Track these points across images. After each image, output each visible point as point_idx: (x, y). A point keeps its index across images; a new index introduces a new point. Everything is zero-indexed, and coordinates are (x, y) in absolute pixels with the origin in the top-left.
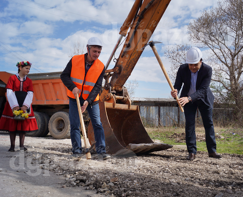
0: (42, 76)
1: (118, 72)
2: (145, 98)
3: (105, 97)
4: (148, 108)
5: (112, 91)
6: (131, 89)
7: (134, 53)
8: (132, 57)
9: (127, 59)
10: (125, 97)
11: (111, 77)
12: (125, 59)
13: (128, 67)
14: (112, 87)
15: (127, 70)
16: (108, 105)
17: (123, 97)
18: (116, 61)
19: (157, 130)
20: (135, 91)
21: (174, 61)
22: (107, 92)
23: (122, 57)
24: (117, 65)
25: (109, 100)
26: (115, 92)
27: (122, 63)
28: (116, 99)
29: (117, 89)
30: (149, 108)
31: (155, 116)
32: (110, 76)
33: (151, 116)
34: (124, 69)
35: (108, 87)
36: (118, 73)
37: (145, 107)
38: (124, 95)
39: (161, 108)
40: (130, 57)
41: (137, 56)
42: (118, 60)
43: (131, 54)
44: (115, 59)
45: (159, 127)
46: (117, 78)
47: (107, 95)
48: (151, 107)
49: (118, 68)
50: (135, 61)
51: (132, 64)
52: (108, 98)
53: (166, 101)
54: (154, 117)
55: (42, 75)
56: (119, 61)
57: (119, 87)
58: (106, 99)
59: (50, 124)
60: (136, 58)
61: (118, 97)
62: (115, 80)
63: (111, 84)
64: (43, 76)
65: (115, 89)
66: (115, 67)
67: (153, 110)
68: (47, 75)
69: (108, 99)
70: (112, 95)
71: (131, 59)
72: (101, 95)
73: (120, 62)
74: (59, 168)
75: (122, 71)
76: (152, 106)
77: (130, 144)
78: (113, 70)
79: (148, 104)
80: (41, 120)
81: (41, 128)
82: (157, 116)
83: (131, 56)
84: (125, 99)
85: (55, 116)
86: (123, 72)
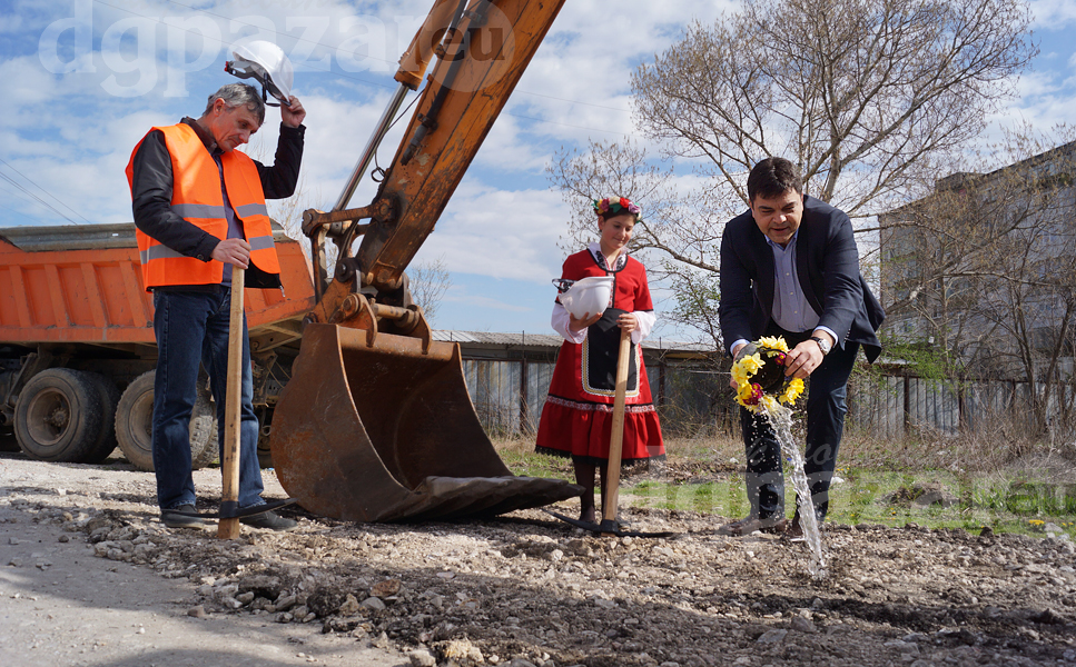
0: (93, 236)
1: (386, 218)
2: (472, 333)
3: (339, 307)
4: (482, 366)
5: (364, 285)
6: (422, 298)
7: (447, 148)
8: (441, 165)
9: (421, 171)
10: (411, 312)
11: (360, 239)
12: (415, 172)
13: (426, 199)
14: (365, 272)
15: (421, 211)
16: (348, 336)
17: (405, 310)
18: (380, 177)
19: (515, 448)
20: (435, 303)
21: (580, 198)
22: (343, 289)
23: (405, 162)
24: (386, 191)
25: (353, 318)
26: (375, 292)
27: (405, 185)
28: (380, 318)
29: (381, 281)
30: (488, 367)
31: (508, 398)
32: (358, 233)
33: (494, 396)
34: (410, 207)
35: (351, 272)
36: (386, 221)
37: (473, 365)
38: (405, 304)
39: (533, 367)
40: (435, 164)
41: (459, 159)
42: (387, 174)
43: (436, 152)
44: (379, 169)
45: (522, 436)
46: (383, 239)
47: (347, 302)
48: (496, 364)
49: (387, 202)
50: (453, 178)
51: (439, 189)
52: (349, 310)
53: (548, 344)
54: (505, 402)
55: (95, 232)
56: (393, 176)
57: (389, 273)
58: (341, 314)
59: (120, 416)
60: (455, 170)
61: (384, 309)
62: (378, 247)
63: (359, 262)
64: (100, 235)
65: (375, 279)
66: (376, 200)
67: (503, 373)
68: (115, 231)
69: (347, 314)
70: (363, 300)
71: (437, 170)
72: (324, 300)
73: (397, 180)
74: (170, 555)
75: (404, 214)
76: (500, 361)
77: (430, 478)
78: (371, 210)
79: (484, 352)
80: (86, 400)
81: (86, 431)
82: (517, 395)
83: (437, 160)
84: (411, 318)
85: (142, 386)
86: (410, 219)
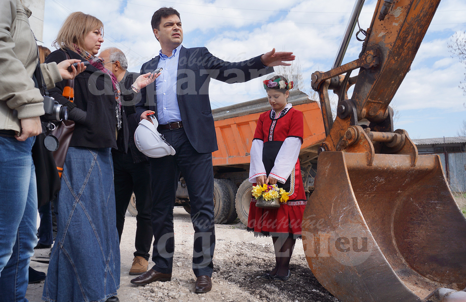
1: (372, 64)
5: (359, 119)
9: (396, 22)
14: (359, 108)
15: (399, 55)
16: (352, 159)
23: (382, 18)
27: (384, 37)
34: (390, 54)
35: (349, 110)
36: (372, 67)
38: (392, 129)
42: (368, 33)
44: (361, 30)
56: (373, 33)
57: (378, 107)
58: (345, 142)
63: (354, 102)
65: (368, 114)
66: (362, 54)
69: (350, 142)
70: (361, 130)
73: (377, 35)
78: (360, 61)
83: (409, 10)
84: (399, 140)
86: (390, 61)
